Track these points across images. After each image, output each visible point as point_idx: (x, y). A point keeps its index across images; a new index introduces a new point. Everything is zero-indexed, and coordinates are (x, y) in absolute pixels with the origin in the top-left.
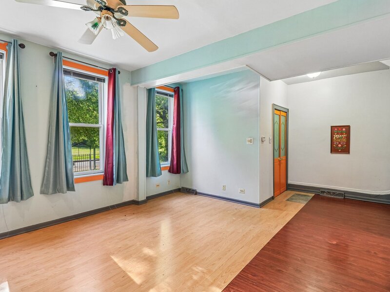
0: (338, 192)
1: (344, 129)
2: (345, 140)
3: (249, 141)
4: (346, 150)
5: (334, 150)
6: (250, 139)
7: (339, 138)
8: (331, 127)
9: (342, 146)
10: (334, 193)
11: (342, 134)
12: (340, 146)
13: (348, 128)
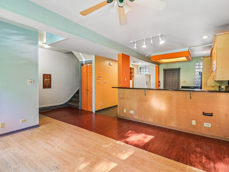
0: (47, 108)
1: (49, 76)
2: (49, 82)
3: (30, 82)
4: (49, 87)
5: (45, 87)
6: (30, 81)
7: (47, 81)
8: (43, 74)
9: (48, 84)
10: (46, 109)
11: (48, 79)
12: (47, 84)
13: (50, 75)
